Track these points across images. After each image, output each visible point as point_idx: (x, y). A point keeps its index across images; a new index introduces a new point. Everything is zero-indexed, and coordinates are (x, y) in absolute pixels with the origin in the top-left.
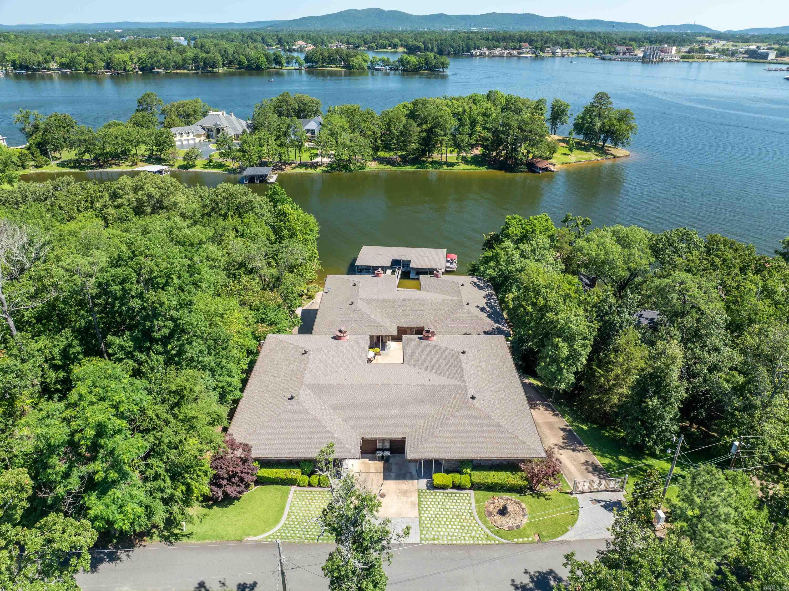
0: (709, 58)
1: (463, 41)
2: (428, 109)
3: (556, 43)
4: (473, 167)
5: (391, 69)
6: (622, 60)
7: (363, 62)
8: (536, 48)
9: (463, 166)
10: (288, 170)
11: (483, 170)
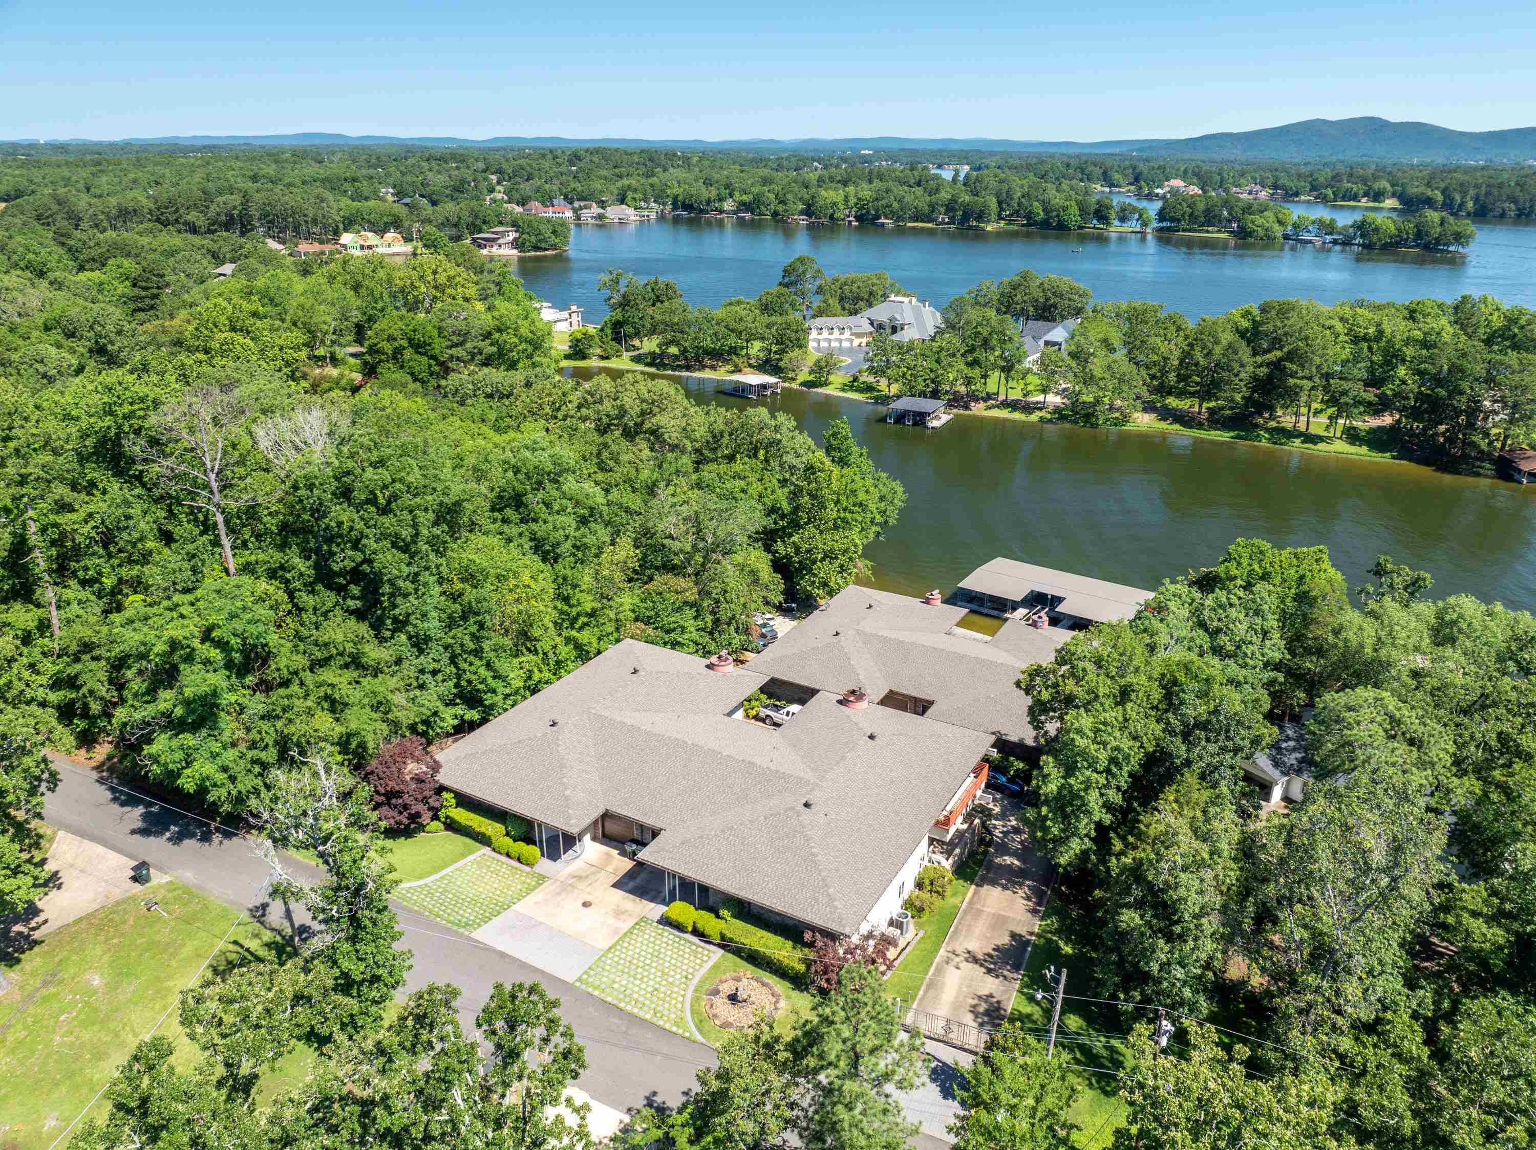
2: (1289, 322)
4: (1364, 450)
5: (1335, 242)
7: (1276, 225)
9: (1341, 447)
10: (978, 409)
11: (1384, 459)
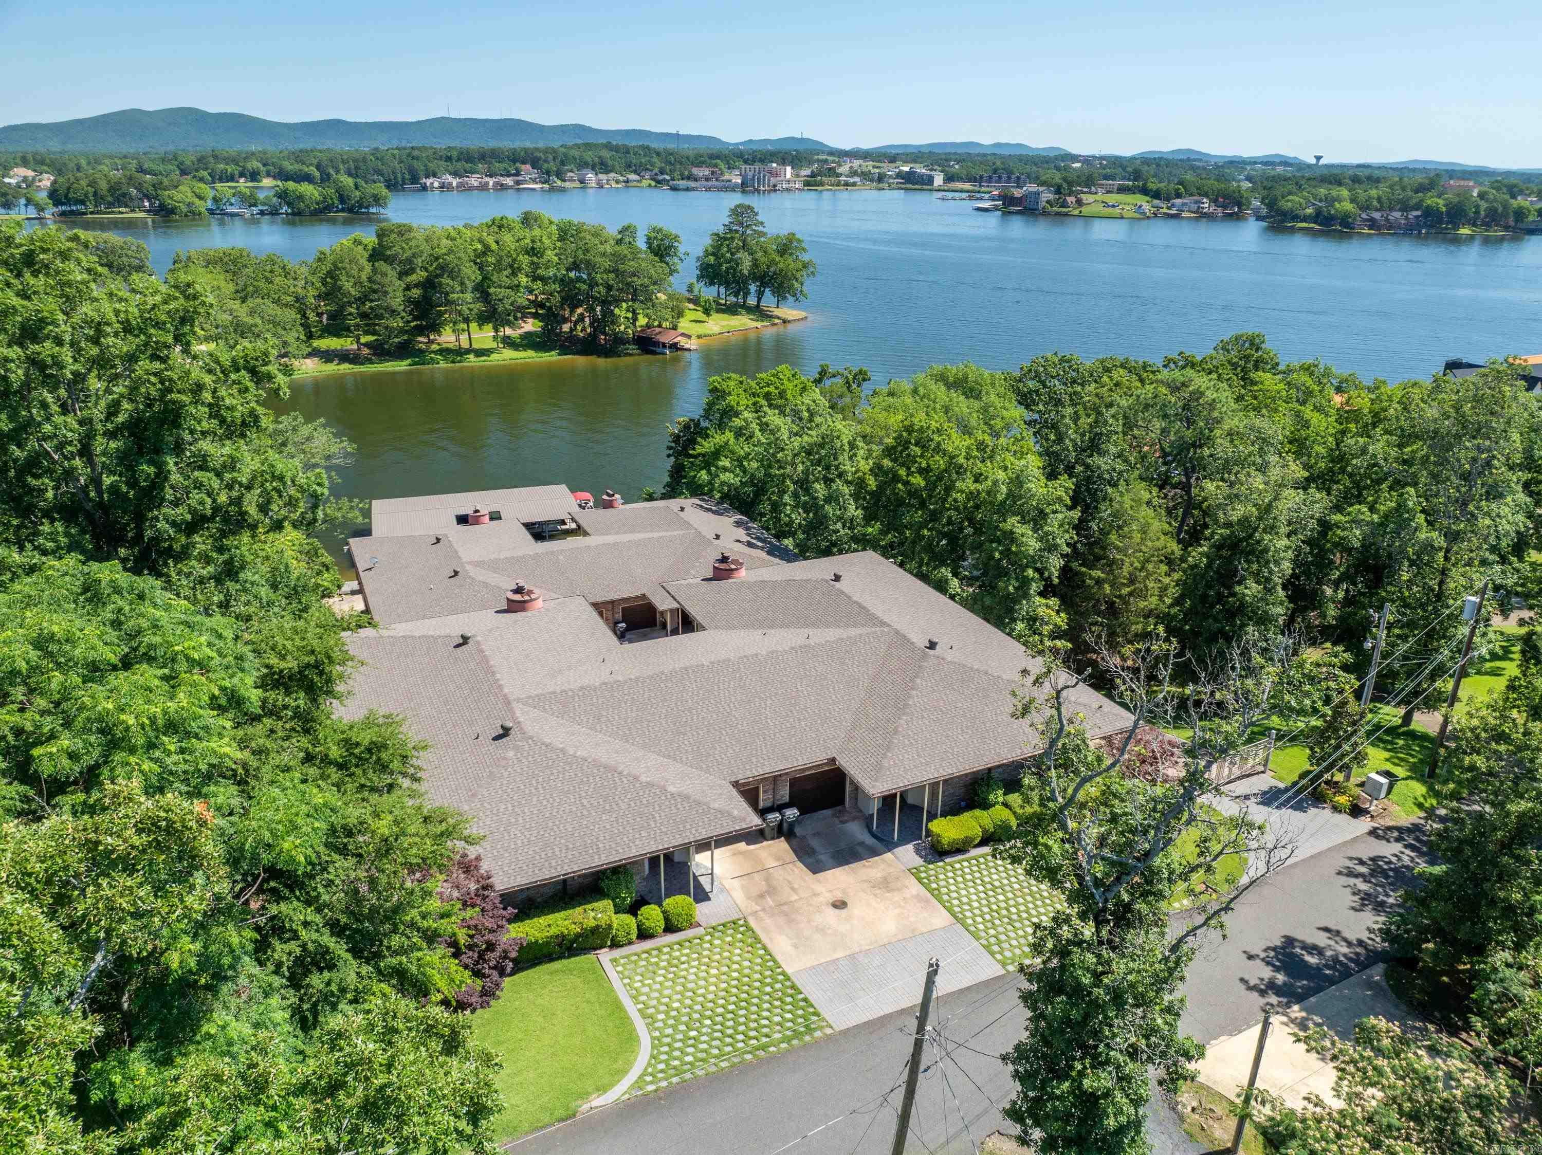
0: (847, 184)
1: (401, 162)
2: (413, 243)
3: (583, 165)
4: (531, 353)
5: (262, 213)
6: (708, 189)
7: (197, 201)
8: (548, 173)
11: (553, 357)
